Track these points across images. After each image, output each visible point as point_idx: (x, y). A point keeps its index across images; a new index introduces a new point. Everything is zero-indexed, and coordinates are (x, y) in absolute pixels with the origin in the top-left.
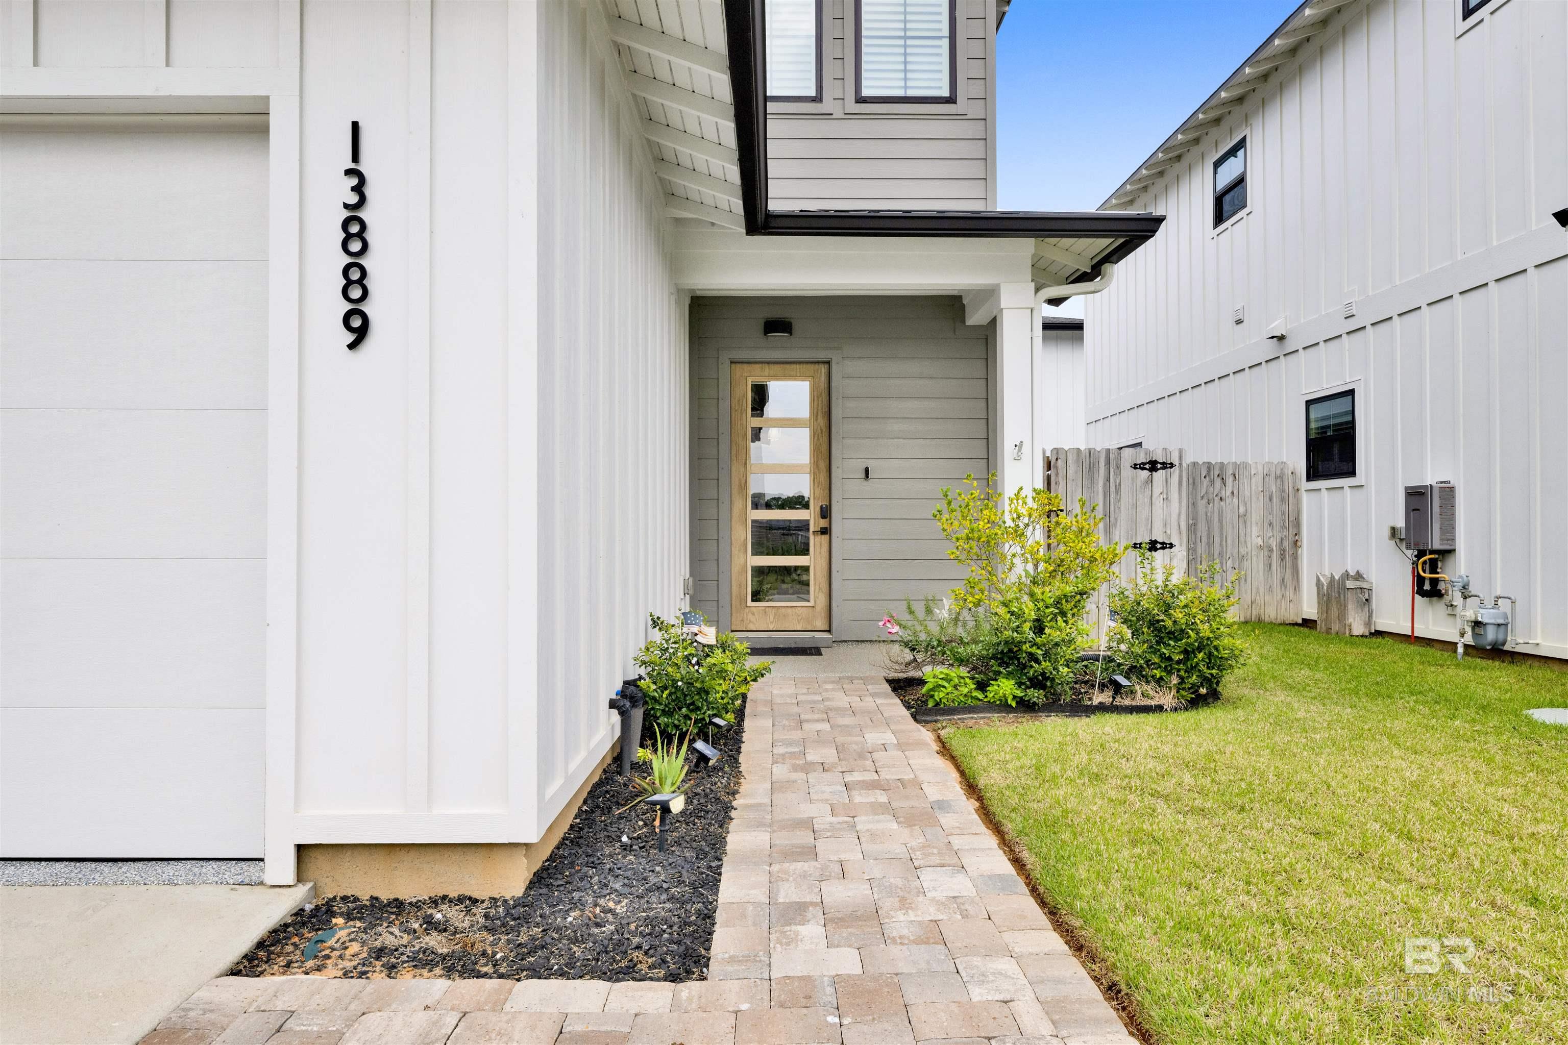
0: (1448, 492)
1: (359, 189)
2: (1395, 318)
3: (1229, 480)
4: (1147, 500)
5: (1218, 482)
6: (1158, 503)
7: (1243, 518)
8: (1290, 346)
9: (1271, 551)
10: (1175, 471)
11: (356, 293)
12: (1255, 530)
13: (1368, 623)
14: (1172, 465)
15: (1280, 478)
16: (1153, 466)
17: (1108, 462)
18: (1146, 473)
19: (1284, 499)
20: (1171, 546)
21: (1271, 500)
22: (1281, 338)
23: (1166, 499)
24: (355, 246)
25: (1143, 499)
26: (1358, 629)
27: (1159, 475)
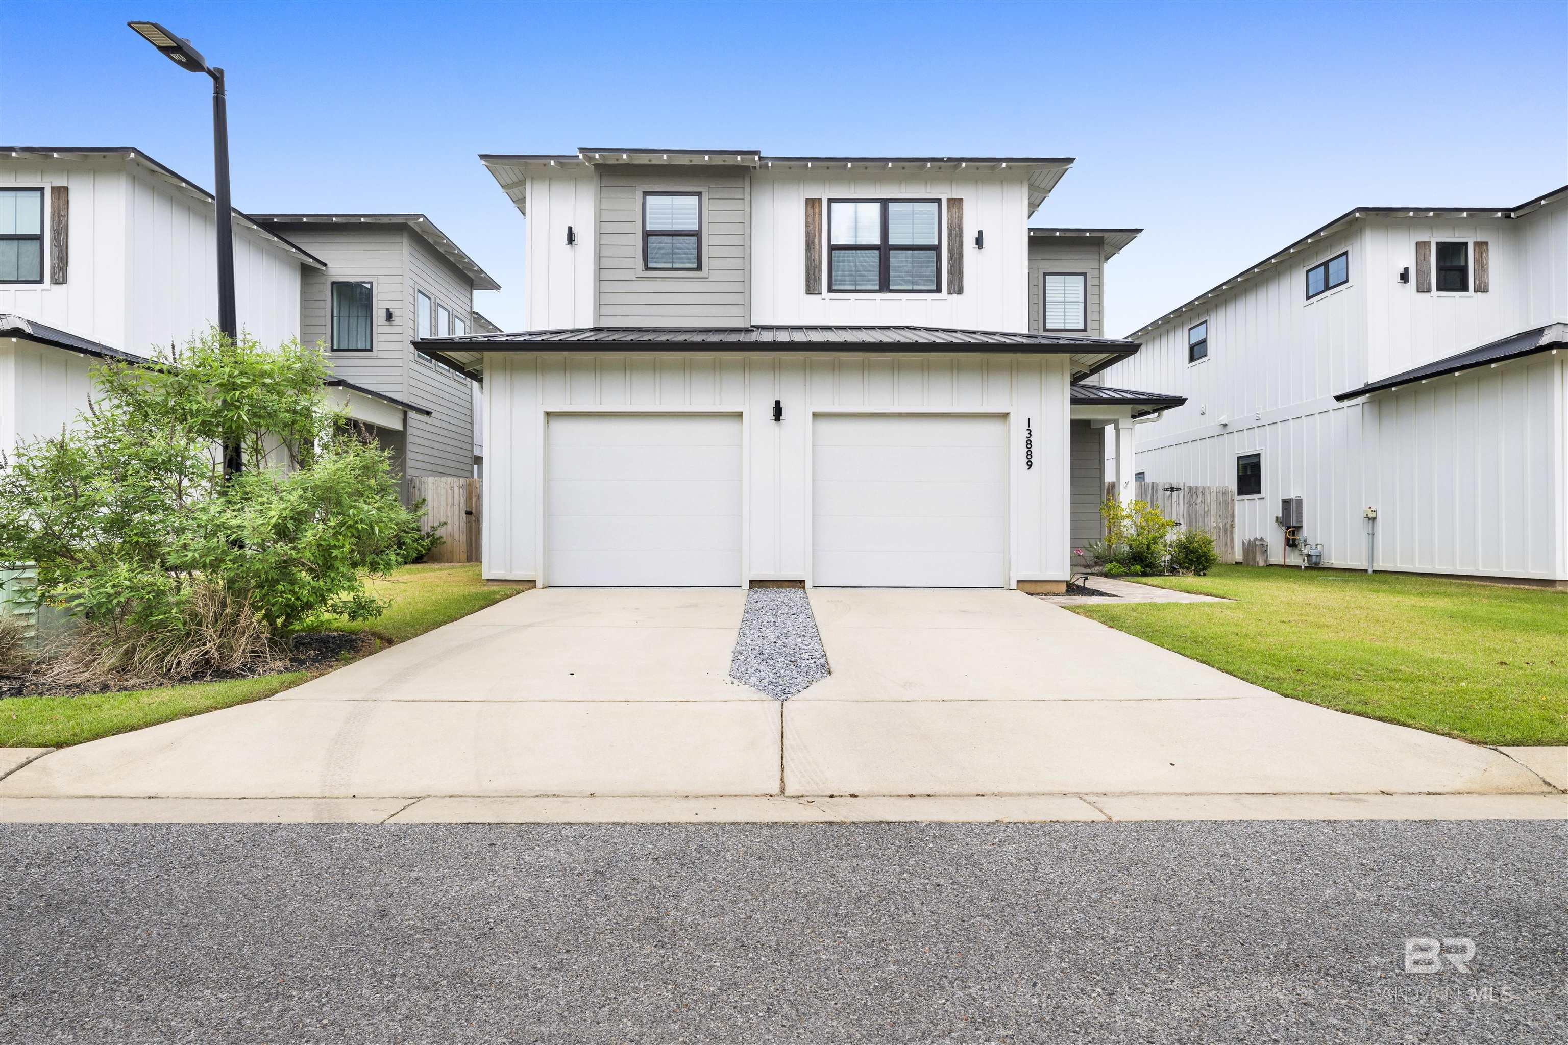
0: (1299, 502)
1: (1030, 434)
2: (1279, 423)
3: (1200, 495)
4: (1169, 505)
5: (1195, 496)
6: (1174, 506)
7: (1207, 513)
8: (1229, 429)
9: (1220, 529)
10: (1182, 491)
11: (1029, 457)
12: (1212, 519)
13: (1266, 561)
14: (1180, 489)
15: (1225, 494)
16: (1172, 489)
17: (1152, 488)
18: (1169, 493)
19: (1226, 504)
20: (1180, 524)
21: (1220, 504)
22: (1225, 425)
23: (1178, 504)
24: (1029, 446)
25: (1168, 504)
26: (1261, 563)
27: (1175, 493)
